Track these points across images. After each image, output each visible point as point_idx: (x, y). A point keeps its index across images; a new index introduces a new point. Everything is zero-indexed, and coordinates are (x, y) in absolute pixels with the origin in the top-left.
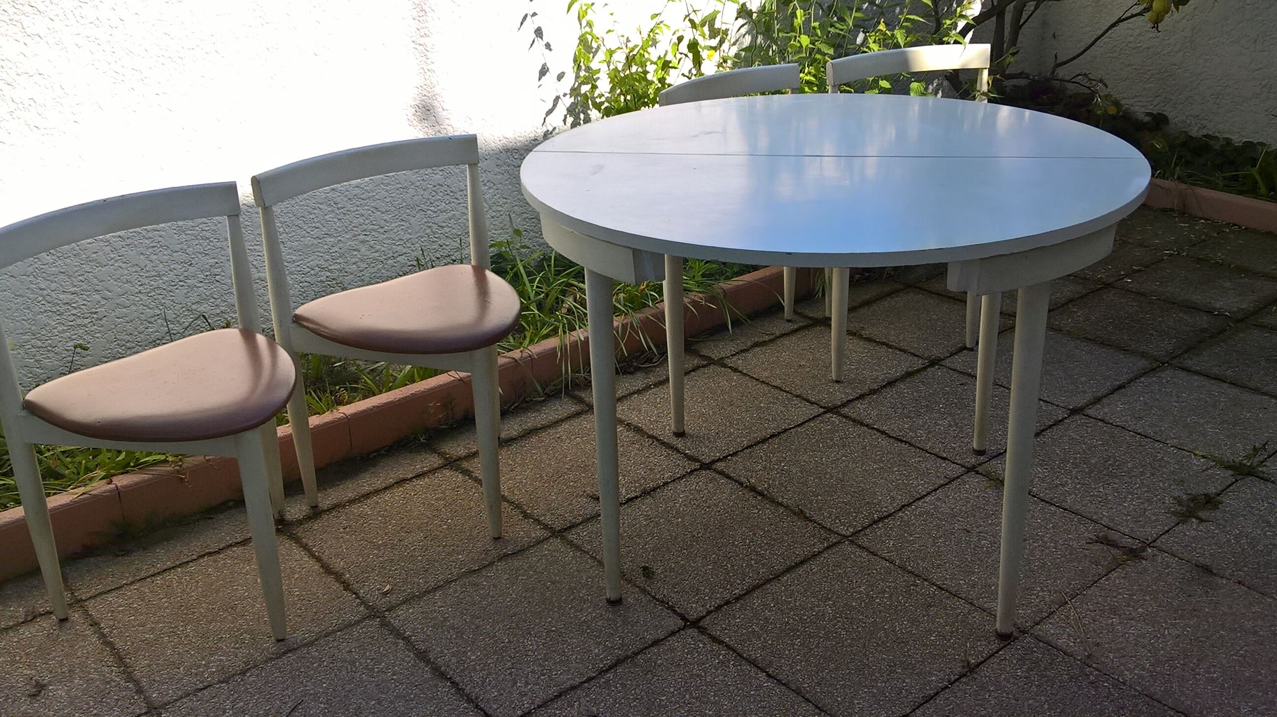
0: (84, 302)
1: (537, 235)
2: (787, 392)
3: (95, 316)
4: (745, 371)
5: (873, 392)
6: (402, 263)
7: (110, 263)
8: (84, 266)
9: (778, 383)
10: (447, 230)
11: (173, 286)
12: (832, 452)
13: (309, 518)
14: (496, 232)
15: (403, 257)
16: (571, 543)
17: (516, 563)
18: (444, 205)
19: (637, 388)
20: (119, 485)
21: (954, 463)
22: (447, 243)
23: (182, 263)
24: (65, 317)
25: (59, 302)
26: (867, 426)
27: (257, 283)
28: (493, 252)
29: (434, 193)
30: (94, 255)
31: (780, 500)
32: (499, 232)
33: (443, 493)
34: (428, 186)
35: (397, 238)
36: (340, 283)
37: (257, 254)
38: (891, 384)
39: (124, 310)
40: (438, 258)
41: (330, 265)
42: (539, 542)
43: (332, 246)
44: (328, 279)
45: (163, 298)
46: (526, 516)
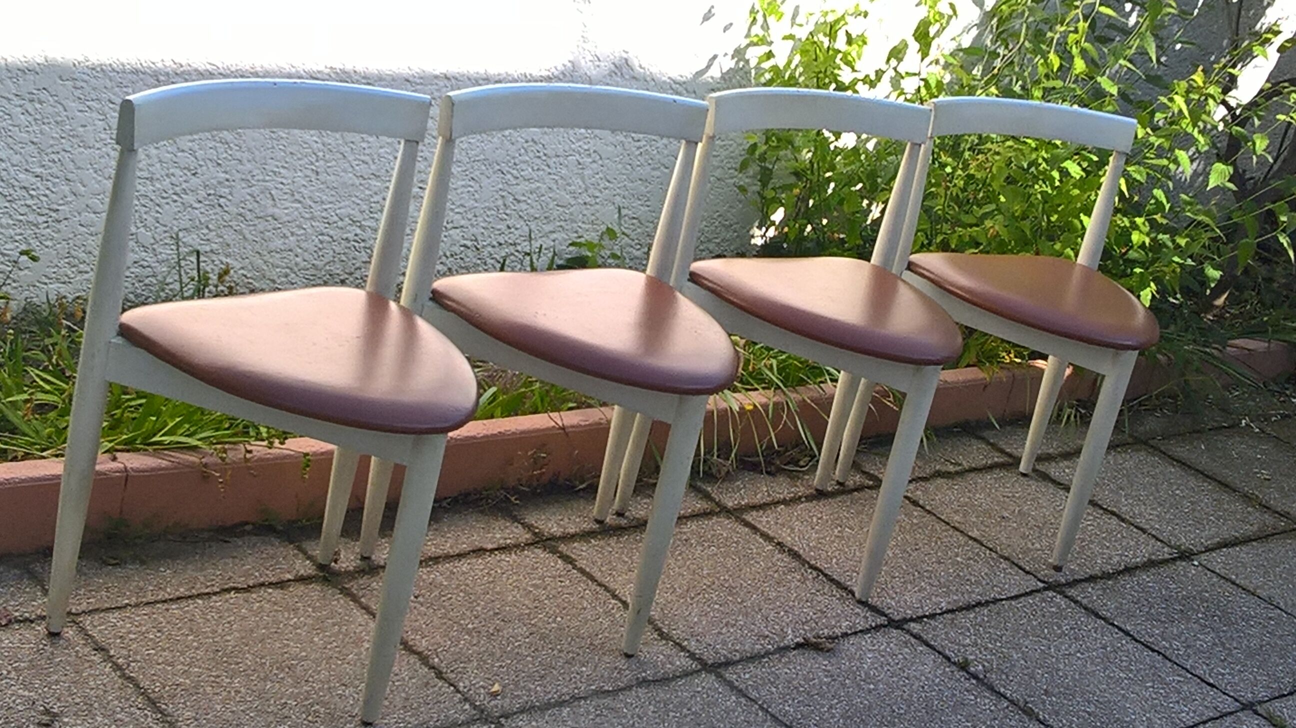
0: (47, 192)
1: (633, 243)
2: (991, 550)
3: (54, 215)
4: (928, 508)
5: (1107, 576)
6: (453, 240)
7: (97, 145)
8: (63, 141)
9: (975, 534)
10: (524, 206)
11: (163, 198)
12: (1061, 643)
13: (360, 572)
14: (583, 226)
15: (458, 231)
16: (730, 684)
17: (662, 694)
18: (530, 170)
19: (782, 496)
20: (129, 466)
21: (1224, 693)
22: (518, 226)
23: (185, 168)
24: (16, 207)
25: (16, 183)
26: (1104, 619)
27: (267, 221)
28: (570, 253)
29: (523, 151)
30: (81, 129)
31: (1002, 690)
32: (587, 226)
33: (542, 578)
34: (519, 139)
35: (458, 203)
36: (369, 248)
37: (280, 180)
38: (1129, 570)
39: (93, 216)
40: (500, 244)
41: (364, 219)
42: (686, 674)
43: (376, 194)
44: (356, 238)
45: (146, 213)
46: (662, 636)
